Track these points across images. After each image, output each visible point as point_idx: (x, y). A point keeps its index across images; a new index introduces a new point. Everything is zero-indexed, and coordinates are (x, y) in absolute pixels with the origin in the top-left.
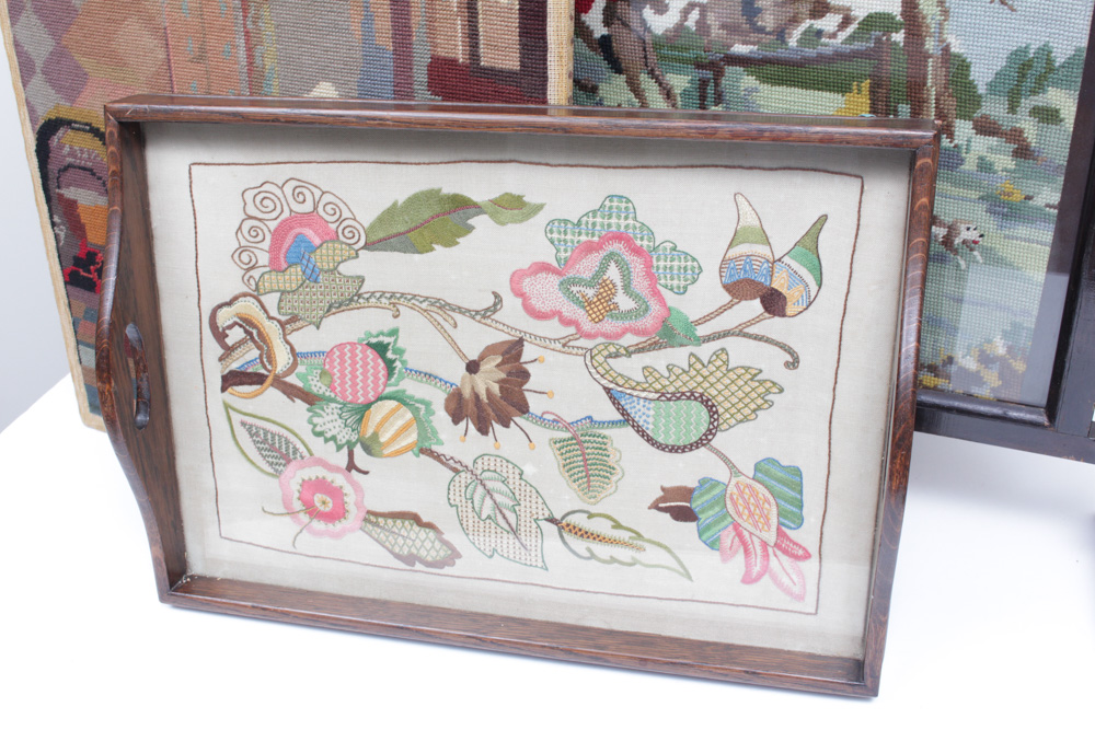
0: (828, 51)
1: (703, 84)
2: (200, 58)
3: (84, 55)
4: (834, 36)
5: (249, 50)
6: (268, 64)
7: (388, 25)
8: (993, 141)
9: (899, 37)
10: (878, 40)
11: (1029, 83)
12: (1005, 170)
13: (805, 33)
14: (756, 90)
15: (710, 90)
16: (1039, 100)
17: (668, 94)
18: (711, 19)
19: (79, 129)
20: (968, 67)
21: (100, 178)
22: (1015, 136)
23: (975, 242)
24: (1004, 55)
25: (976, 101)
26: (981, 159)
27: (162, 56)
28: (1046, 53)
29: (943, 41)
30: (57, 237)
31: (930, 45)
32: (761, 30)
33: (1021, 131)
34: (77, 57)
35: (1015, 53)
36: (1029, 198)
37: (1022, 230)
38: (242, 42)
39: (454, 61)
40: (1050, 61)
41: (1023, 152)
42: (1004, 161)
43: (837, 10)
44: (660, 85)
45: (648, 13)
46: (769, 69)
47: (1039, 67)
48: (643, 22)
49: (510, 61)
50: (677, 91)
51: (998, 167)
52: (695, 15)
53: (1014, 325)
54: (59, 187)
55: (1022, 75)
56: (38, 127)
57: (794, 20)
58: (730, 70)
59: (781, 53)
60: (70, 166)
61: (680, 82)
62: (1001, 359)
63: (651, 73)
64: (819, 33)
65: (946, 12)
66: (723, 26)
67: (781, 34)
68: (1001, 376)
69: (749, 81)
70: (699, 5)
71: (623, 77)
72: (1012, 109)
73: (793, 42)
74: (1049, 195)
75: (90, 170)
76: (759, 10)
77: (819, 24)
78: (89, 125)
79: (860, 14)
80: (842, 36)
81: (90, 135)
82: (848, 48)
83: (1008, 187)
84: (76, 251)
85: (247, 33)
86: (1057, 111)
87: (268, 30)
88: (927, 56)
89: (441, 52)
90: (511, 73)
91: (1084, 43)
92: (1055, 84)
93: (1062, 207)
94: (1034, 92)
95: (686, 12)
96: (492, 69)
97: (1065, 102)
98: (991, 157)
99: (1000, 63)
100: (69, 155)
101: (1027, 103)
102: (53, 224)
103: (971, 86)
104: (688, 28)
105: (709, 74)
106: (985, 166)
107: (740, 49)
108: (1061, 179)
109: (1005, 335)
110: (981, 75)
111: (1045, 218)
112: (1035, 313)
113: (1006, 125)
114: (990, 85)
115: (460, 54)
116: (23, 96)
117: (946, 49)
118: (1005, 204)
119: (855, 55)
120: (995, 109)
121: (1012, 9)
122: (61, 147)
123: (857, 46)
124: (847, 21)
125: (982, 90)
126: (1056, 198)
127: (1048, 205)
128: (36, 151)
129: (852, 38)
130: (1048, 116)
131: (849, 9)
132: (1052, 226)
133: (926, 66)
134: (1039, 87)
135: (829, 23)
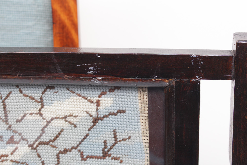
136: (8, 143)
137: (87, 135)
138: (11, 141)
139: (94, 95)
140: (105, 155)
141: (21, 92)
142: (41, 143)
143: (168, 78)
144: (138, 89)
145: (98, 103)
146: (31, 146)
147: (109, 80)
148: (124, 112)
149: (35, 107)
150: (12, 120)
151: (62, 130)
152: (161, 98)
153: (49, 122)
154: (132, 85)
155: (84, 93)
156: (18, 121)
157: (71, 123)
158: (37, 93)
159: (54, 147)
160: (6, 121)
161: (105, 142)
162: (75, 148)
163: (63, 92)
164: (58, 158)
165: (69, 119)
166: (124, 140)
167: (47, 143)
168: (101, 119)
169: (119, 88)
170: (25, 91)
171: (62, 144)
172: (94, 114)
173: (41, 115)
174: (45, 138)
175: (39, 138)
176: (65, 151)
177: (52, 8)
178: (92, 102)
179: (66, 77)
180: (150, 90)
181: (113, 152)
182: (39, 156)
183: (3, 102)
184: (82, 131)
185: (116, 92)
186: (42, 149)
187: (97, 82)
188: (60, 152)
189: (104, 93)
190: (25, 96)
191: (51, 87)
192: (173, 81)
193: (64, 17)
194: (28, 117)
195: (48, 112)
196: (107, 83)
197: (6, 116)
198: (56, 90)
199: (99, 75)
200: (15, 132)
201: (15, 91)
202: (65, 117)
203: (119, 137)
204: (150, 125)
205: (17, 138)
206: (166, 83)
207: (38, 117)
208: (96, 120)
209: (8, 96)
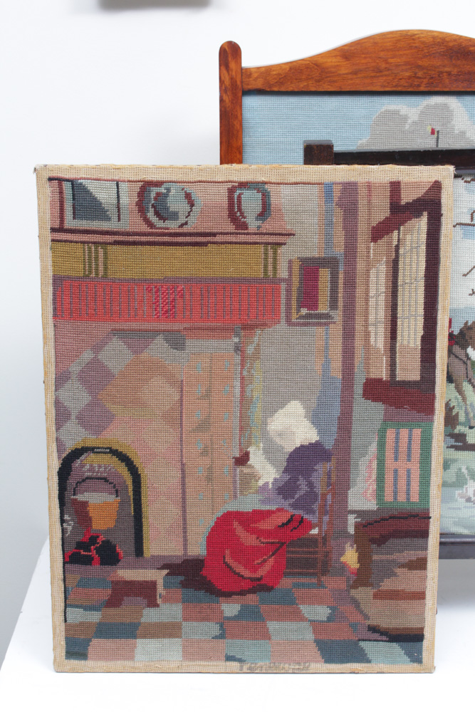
2: (208, 395)
3: (114, 403)
5: (243, 388)
6: (255, 394)
7: (340, 364)
19: (99, 453)
21: (112, 483)
27: (177, 398)
30: (63, 531)
34: (109, 406)
38: (238, 384)
39: (380, 380)
49: (415, 376)
54: (74, 495)
56: (64, 455)
60: (87, 478)
75: (106, 480)
78: (110, 448)
81: (110, 455)
84: (80, 538)
85: (242, 378)
87: (258, 375)
89: (372, 376)
90: (415, 383)
96: (404, 382)
100: (89, 470)
102: (62, 521)
115: (384, 375)
116: (55, 436)
122: (82, 466)
128: (58, 472)
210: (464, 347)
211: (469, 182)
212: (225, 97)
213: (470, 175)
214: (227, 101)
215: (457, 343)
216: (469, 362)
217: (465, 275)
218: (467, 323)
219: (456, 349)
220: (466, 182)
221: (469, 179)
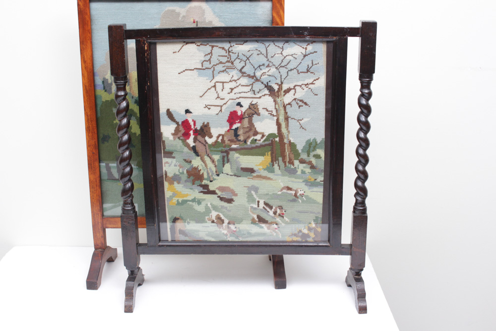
0: (259, 145)
1: (224, 157)
4: (260, 140)
8: (304, 165)
9: (277, 139)
10: (272, 141)
11: (312, 148)
12: (308, 173)
13: (252, 141)
14: (239, 157)
15: (226, 159)
16: (315, 153)
17: (213, 161)
18: (225, 139)
20: (296, 146)
22: (310, 163)
23: (303, 194)
24: (305, 141)
25: (299, 155)
26: (302, 170)
28: (315, 140)
29: (289, 139)
31: (286, 141)
32: (240, 141)
33: (311, 162)
35: (307, 141)
36: (315, 180)
37: (315, 189)
40: (316, 142)
41: (313, 167)
42: (308, 170)
43: (260, 133)
44: (211, 158)
45: (207, 138)
46: (243, 151)
47: (314, 144)
48: (205, 141)
50: (216, 160)
51: (307, 172)
52: (221, 138)
53: (316, 217)
55: (310, 147)
57: (249, 137)
58: (231, 153)
59: (245, 146)
61: (216, 157)
62: (314, 228)
63: (208, 155)
64: (256, 140)
65: (289, 132)
66: (229, 140)
67: (245, 141)
68: (315, 234)
69: (237, 155)
70: (222, 135)
71: (199, 157)
72: (308, 156)
73: (249, 143)
74: (321, 178)
76: (239, 135)
77: (255, 138)
79: (266, 134)
80: (262, 140)
82: (264, 143)
83: (310, 177)
86: (320, 155)
88: (285, 144)
91: (324, 137)
92: (318, 148)
93: (324, 181)
94: (313, 151)
95: (218, 137)
97: (321, 152)
98: (305, 170)
99: (304, 144)
101: (312, 154)
103: (297, 151)
104: (219, 142)
105: (225, 154)
106: (303, 172)
107: (234, 146)
108: (323, 174)
109: (314, 221)
110: (300, 147)
111: (320, 185)
112: (321, 213)
113: (307, 161)
114: (302, 150)
117: (290, 142)
118: (310, 182)
119: (266, 145)
120: (304, 156)
121: (305, 130)
123: (266, 143)
124: (263, 136)
125: (300, 151)
126: (322, 179)
127: (321, 181)
129: (265, 141)
130: (317, 157)
131: (263, 133)
132: (323, 187)
133: (285, 146)
134: (314, 150)
135: (258, 137)
136: (267, 67)
137: (301, 63)
138: (268, 66)
139: (304, 45)
140: (308, 71)
141: (274, 44)
142: (281, 67)
143: (335, 36)
144: (322, 42)
145: (306, 48)
146: (276, 68)
147: (312, 38)
148: (316, 52)
149: (279, 51)
150: (269, 57)
151: (290, 61)
152: (331, 45)
153: (285, 57)
154: (321, 39)
155: (301, 44)
156: (272, 57)
157: (294, 58)
158: (281, 44)
159: (286, 68)
160: (267, 57)
161: (308, 65)
162: (295, 68)
163: (292, 44)
164: (288, 73)
165: (293, 56)
166: (316, 64)
167: (283, 67)
168: (307, 55)
169: (314, 42)
170: (276, 44)
171: (290, 67)
172: (304, 53)
173: (282, 54)
174: (283, 64)
175: (280, 64)
176: (291, 70)
177: (272, 16)
178: (303, 48)
179: (295, 36)
180: (328, 42)
181: (311, 70)
182: (280, 72)
183: (266, 49)
184: (299, 61)
185: (314, 44)
186: (282, 70)
187: (307, 38)
188: (289, 71)
189: (309, 44)
190: (276, 46)
191: (287, 42)
192: (337, 38)
193: (278, 20)
194: (276, 55)
195: (285, 53)
196: (311, 39)
197: (267, 55)
198: (289, 43)
199: (308, 35)
200: (270, 62)
201: (272, 44)
202: (292, 55)
203: (314, 63)
204: (327, 58)
205: (271, 64)
206: (335, 38)
207: (281, 55)
208: (305, 56)
209: (269, 46)
210: (204, 137)
211: (199, 46)
212: (80, 3)
213: (199, 41)
214: (81, 5)
215: (199, 134)
216: (207, 145)
217: (201, 97)
218: (204, 123)
219: (199, 137)
220: (197, 45)
221: (199, 44)
